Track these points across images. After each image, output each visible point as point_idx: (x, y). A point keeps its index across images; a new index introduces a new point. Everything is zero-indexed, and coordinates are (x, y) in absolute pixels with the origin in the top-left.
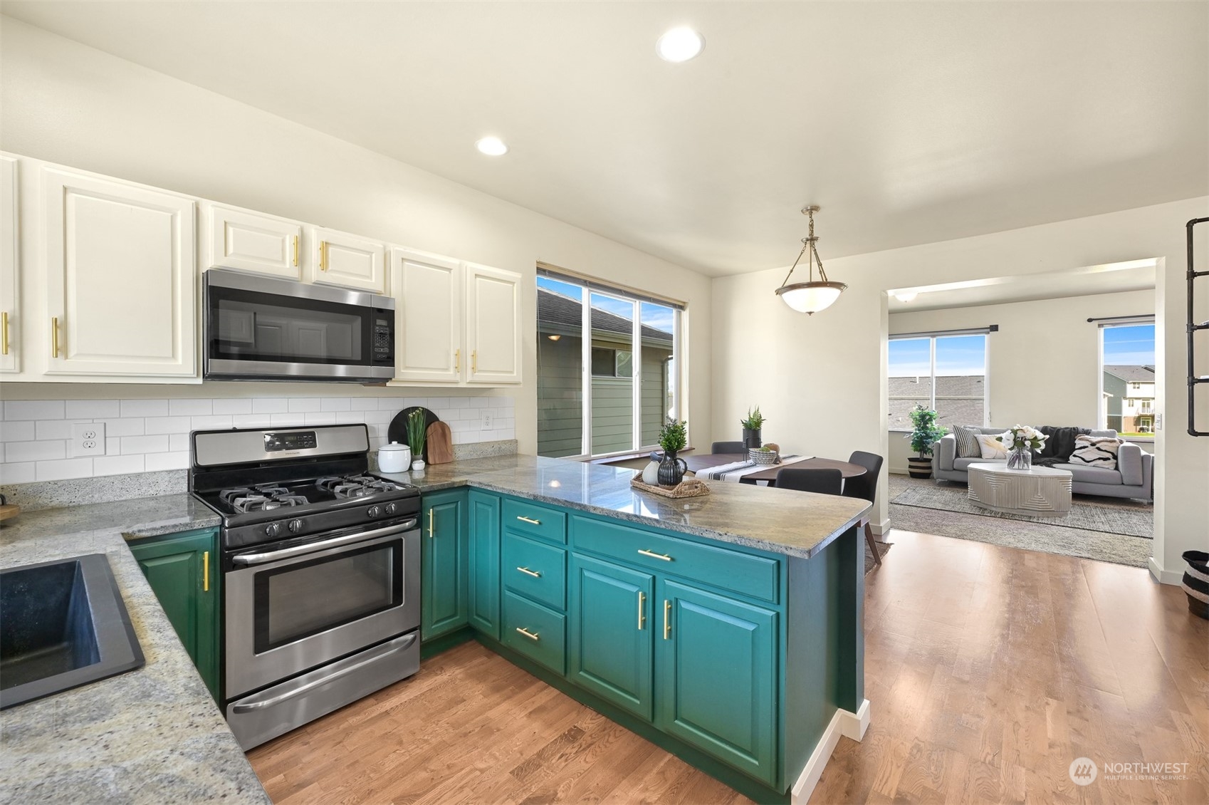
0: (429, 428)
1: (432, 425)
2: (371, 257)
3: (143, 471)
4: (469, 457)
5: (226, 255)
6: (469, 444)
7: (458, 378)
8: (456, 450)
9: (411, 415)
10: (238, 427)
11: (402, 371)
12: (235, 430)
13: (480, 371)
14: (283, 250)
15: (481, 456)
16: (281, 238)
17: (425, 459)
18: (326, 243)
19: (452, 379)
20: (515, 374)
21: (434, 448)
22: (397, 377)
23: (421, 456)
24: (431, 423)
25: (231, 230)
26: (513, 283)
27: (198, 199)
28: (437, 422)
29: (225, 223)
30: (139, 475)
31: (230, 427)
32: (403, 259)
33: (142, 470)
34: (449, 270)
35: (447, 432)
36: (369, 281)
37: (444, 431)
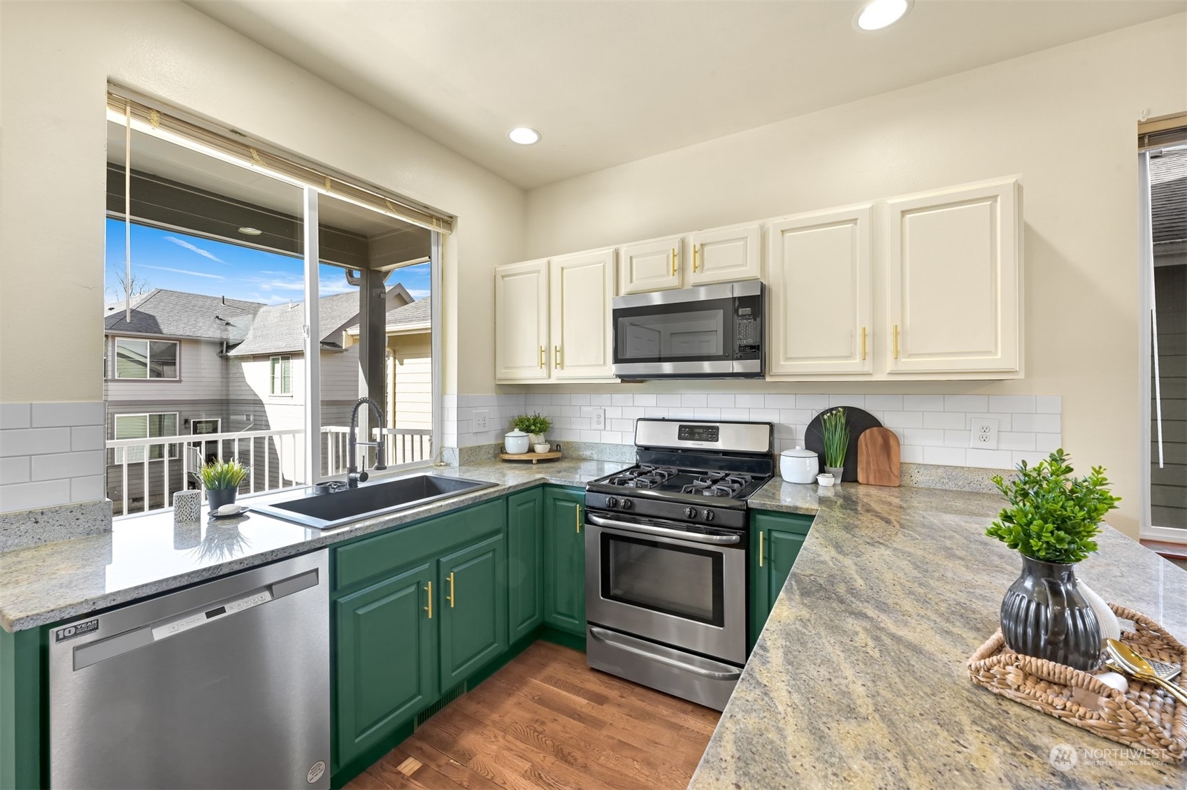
0: (862, 436)
1: (868, 431)
2: (746, 241)
3: (621, 443)
4: (939, 486)
5: (631, 282)
6: (939, 466)
7: (867, 368)
8: (914, 471)
9: (826, 417)
10: (666, 418)
11: (782, 363)
12: (663, 420)
13: (910, 356)
14: (668, 264)
15: (967, 489)
16: (666, 255)
17: (849, 477)
18: (702, 245)
19: (858, 369)
20: (999, 356)
21: (868, 463)
22: (775, 370)
23: (839, 469)
24: (865, 430)
25: (634, 260)
26: (994, 198)
27: (616, 246)
28: (875, 429)
29: (631, 258)
30: (617, 445)
31: (661, 417)
32: (783, 231)
33: (619, 442)
34: (854, 221)
35: (892, 442)
36: (744, 268)
37: (888, 441)
